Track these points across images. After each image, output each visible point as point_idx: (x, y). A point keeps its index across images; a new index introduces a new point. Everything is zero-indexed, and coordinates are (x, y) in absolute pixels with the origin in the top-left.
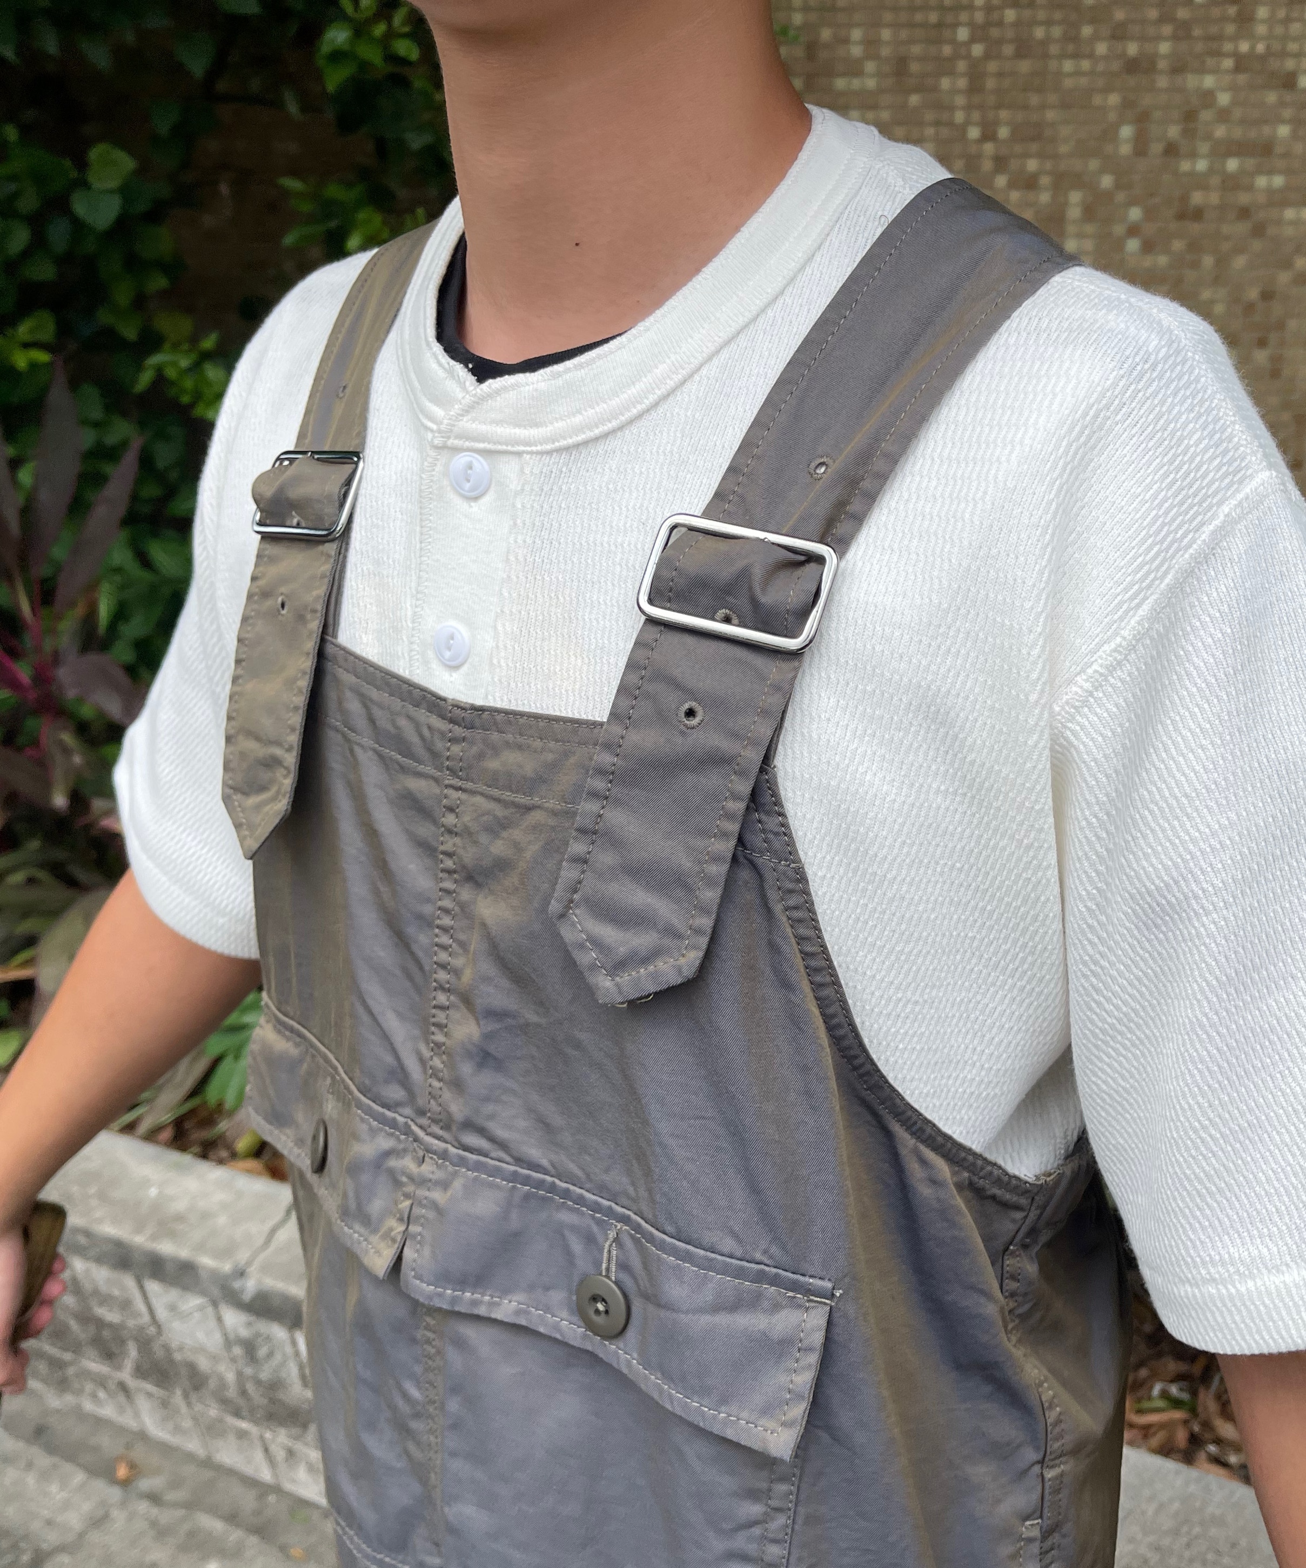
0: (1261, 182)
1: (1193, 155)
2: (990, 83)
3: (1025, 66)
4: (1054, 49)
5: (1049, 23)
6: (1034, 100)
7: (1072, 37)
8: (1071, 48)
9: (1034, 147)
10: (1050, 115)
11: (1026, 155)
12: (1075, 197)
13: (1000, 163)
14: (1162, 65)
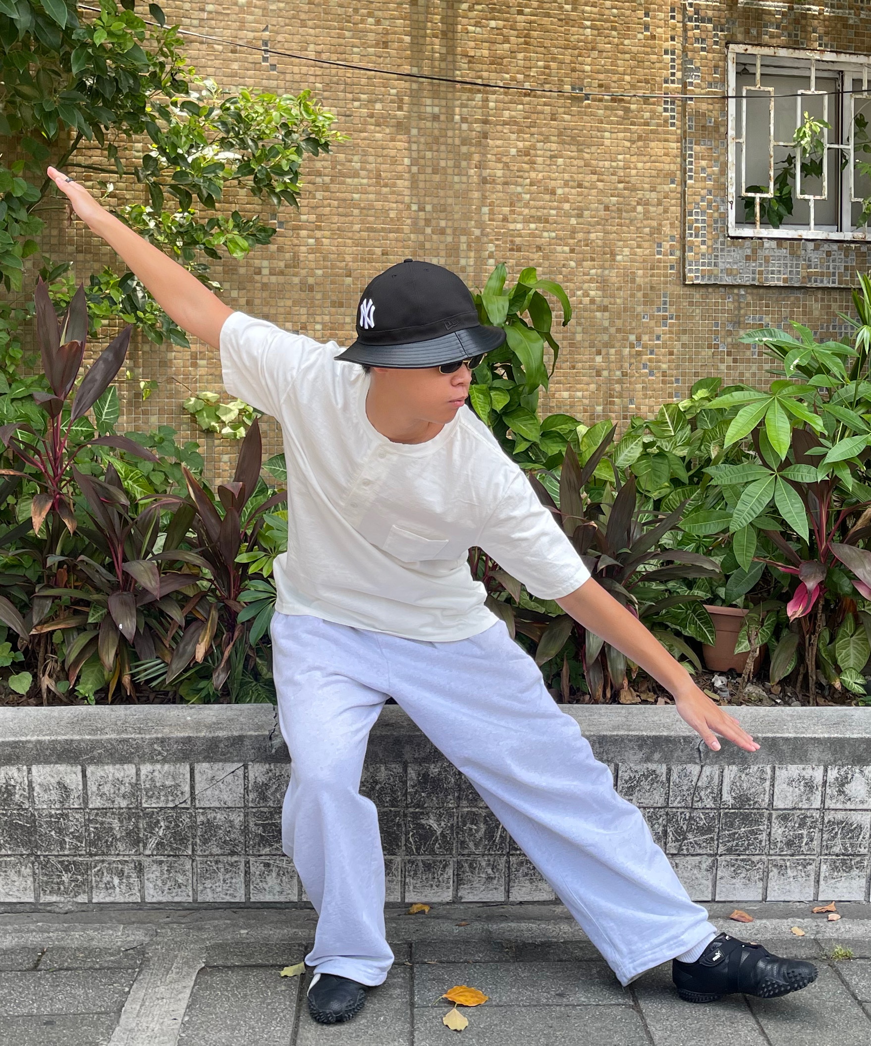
0: (545, 234)
1: (515, 222)
2: (421, 185)
3: (437, 178)
4: (450, 171)
5: (447, 159)
6: (442, 193)
7: (457, 166)
8: (456, 170)
9: (443, 215)
10: (450, 201)
11: (439, 218)
12: (463, 239)
13: (428, 222)
14: (499, 181)
